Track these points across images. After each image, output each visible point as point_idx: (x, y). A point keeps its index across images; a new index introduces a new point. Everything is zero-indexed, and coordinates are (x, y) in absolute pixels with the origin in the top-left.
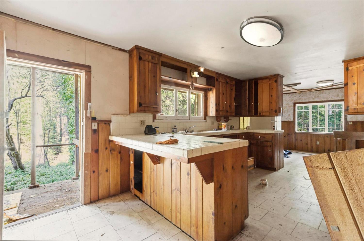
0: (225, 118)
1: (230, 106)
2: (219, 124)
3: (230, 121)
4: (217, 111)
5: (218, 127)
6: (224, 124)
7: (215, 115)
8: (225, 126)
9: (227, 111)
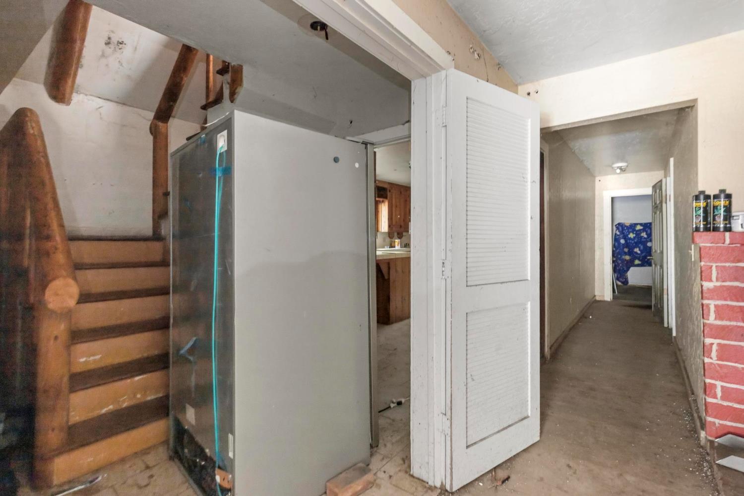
0: (398, 234)
1: (404, 221)
2: (392, 242)
3: (404, 237)
4: (389, 226)
5: (391, 244)
6: (397, 241)
7: (387, 231)
8: (398, 244)
9: (401, 226)
